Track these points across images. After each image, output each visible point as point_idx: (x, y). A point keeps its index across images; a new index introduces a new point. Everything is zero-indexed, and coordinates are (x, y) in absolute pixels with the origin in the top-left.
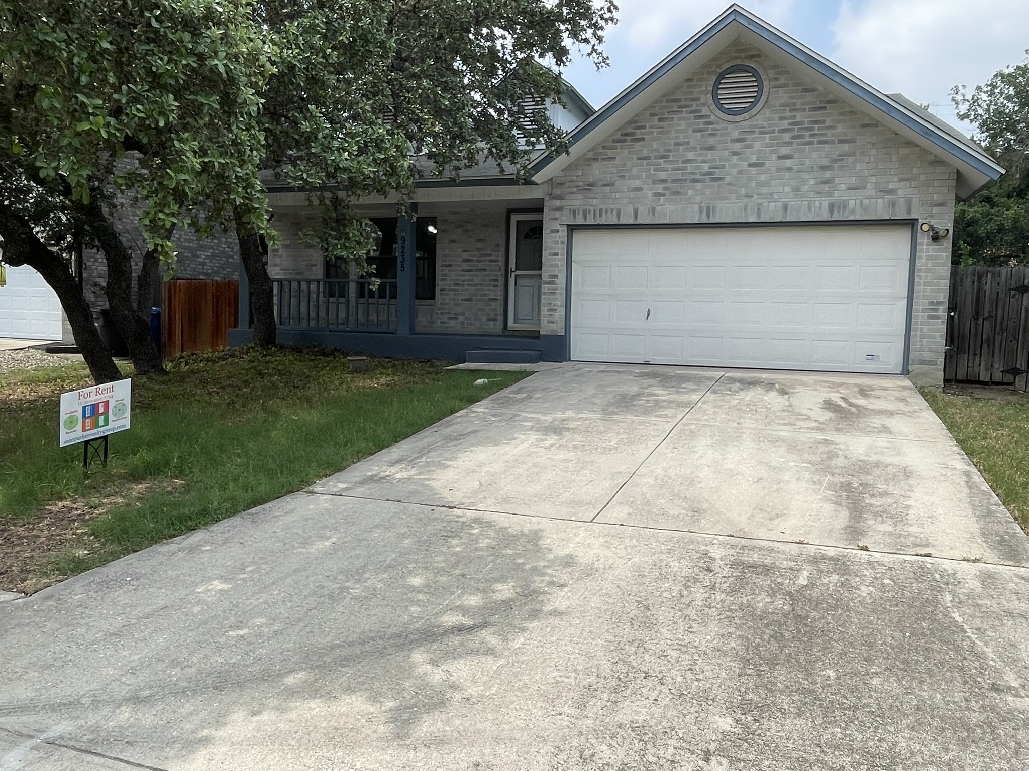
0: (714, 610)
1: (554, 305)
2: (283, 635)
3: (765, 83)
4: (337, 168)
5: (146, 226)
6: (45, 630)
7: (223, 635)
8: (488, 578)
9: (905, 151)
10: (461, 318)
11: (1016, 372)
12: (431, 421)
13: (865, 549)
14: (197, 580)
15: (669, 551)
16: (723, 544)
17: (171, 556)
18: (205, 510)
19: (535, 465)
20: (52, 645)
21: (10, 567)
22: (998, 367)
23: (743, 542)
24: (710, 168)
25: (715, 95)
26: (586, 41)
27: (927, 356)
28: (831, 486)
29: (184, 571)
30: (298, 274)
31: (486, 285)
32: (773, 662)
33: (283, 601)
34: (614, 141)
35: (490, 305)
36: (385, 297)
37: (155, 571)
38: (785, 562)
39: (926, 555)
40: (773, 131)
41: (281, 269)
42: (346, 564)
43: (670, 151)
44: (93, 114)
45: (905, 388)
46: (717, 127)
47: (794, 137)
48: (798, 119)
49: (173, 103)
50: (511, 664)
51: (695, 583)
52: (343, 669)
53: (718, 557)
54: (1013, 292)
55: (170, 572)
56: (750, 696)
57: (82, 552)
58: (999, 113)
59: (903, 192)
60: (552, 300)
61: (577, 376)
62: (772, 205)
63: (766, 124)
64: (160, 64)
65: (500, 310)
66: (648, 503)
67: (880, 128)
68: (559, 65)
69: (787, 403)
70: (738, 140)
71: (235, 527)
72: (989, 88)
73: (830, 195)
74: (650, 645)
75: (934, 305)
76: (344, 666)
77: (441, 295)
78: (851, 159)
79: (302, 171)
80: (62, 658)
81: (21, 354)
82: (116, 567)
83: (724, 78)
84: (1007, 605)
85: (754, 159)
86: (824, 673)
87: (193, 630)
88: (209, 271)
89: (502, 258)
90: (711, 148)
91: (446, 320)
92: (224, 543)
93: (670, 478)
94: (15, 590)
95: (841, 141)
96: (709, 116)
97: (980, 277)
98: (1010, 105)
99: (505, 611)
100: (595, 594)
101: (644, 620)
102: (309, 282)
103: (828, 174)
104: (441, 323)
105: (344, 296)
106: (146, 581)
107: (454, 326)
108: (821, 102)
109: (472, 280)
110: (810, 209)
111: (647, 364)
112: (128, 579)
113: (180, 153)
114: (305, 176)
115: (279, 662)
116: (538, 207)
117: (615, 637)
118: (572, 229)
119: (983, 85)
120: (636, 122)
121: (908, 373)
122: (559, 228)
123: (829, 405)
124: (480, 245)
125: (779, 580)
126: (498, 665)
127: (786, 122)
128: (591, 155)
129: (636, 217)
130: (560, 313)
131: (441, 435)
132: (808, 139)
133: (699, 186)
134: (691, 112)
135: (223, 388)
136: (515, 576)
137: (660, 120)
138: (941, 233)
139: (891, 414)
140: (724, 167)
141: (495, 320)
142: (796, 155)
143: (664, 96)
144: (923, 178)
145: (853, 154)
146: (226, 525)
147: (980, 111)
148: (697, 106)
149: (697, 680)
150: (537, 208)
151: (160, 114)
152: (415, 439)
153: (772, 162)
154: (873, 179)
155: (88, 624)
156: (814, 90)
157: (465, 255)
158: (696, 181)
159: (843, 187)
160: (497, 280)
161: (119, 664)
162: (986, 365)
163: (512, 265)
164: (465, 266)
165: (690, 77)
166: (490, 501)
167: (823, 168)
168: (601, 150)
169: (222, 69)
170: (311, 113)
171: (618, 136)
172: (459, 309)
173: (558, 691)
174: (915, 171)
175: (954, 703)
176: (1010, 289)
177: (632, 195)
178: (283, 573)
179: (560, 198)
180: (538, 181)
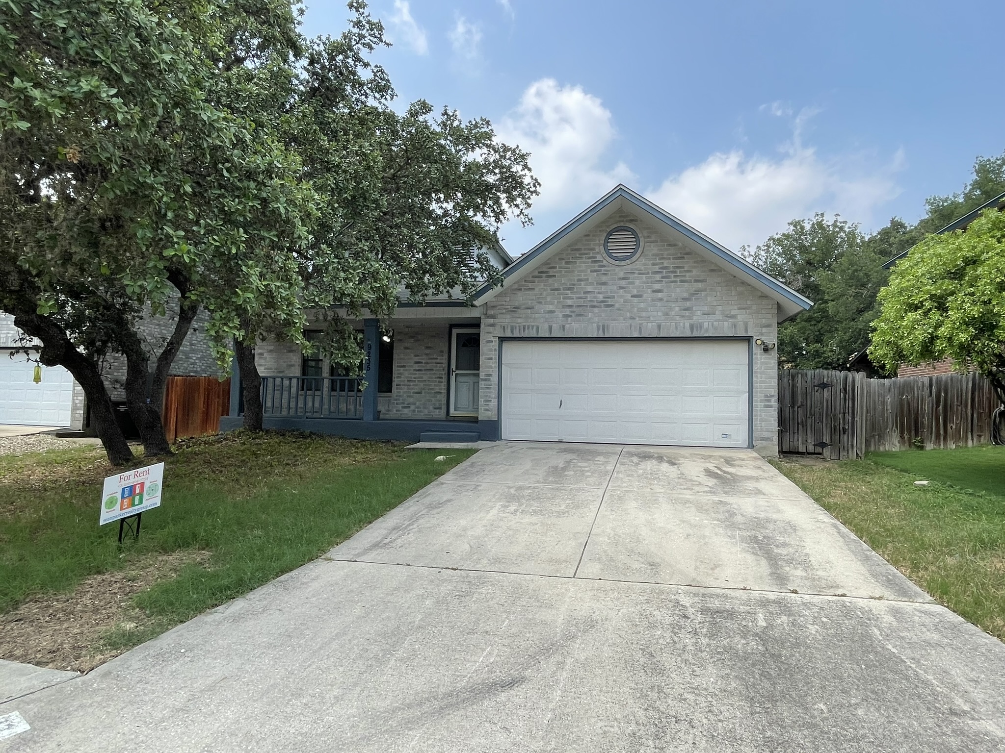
0: (705, 653)
1: (490, 397)
2: (344, 701)
3: (642, 239)
4: (343, 294)
5: (211, 336)
6: (110, 710)
7: (288, 703)
8: (508, 634)
9: (740, 289)
10: (413, 407)
11: (823, 445)
12: (412, 492)
13: (795, 592)
14: (248, 649)
15: (648, 601)
16: (687, 593)
17: (217, 625)
18: (241, 580)
19: (509, 528)
20: (120, 726)
21: (62, 644)
22: (811, 441)
23: (702, 590)
24: (604, 298)
25: (606, 247)
26: (517, 206)
27: (766, 434)
28: (743, 539)
29: (234, 640)
30: (280, 372)
31: (433, 382)
32: (772, 699)
33: (335, 666)
34: (533, 277)
35: (436, 397)
36: (353, 391)
37: (206, 642)
38: (741, 607)
39: (842, 596)
40: (648, 273)
41: (265, 369)
42: (381, 627)
43: (574, 285)
44: (176, 243)
45: (755, 458)
46: (608, 269)
47: (663, 277)
48: (665, 265)
49: (243, 235)
50: (558, 718)
51: (679, 629)
52: (410, 733)
53: (688, 605)
54: (816, 388)
55: (220, 642)
56: (769, 734)
57: (130, 626)
58: (774, 264)
59: (742, 317)
60: (487, 393)
61: (513, 452)
62: (650, 325)
63: (642, 268)
64: (232, 204)
65: (444, 401)
66: (612, 559)
67: (723, 272)
68: (498, 222)
69: (679, 472)
70: (624, 279)
71: (269, 594)
72: (766, 248)
73: (690, 318)
74: (668, 690)
75: (768, 397)
76: (410, 729)
77: (397, 389)
78: (703, 294)
79: (314, 295)
80: (132, 739)
81: (33, 439)
82: (168, 639)
83: (611, 235)
84: (922, 636)
85: (635, 292)
86: (816, 707)
87: (257, 700)
88: (198, 369)
89: (445, 361)
90: (604, 284)
91: (401, 409)
92: (264, 611)
93: (620, 536)
94: (69, 668)
95: (696, 281)
96: (602, 261)
97: (793, 377)
98: (780, 259)
99: (534, 665)
100: (604, 644)
101: (653, 666)
102: (290, 379)
103: (688, 304)
104: (397, 411)
105: (319, 390)
106: (200, 652)
107: (407, 413)
108: (681, 253)
109: (422, 378)
110: (676, 328)
111: (561, 442)
112: (182, 651)
113: (247, 276)
114: (317, 299)
115: (348, 728)
116: (476, 322)
117: (636, 684)
118: (502, 340)
119: (761, 246)
120: (549, 264)
121: (753, 447)
122: (492, 339)
123: (709, 473)
124: (428, 351)
125: (744, 623)
126: (547, 719)
127: (657, 266)
128: (516, 286)
129: (551, 332)
130: (494, 403)
131: (423, 504)
132: (673, 279)
133: (596, 310)
134: (589, 258)
135: (225, 467)
136: (531, 631)
137: (567, 263)
138: (770, 346)
139: (757, 479)
140: (614, 297)
141: (440, 408)
142: (665, 290)
143: (569, 246)
144: (754, 307)
145: (705, 290)
146: (261, 593)
147: (761, 263)
148: (593, 253)
149: (720, 721)
150: (476, 324)
151: (232, 243)
152: (402, 509)
153: (648, 295)
154: (720, 308)
155: (152, 701)
156: (675, 245)
157: (417, 359)
158: (594, 307)
159: (699, 313)
160: (441, 378)
161: (193, 742)
162: (803, 440)
163: (453, 366)
164: (416, 367)
165: (587, 233)
166: (485, 561)
167: (685, 299)
168: (523, 283)
169: (282, 211)
170: (323, 251)
171: (536, 274)
172: (411, 400)
173: (609, 742)
174: (749, 303)
175: (930, 729)
176: (815, 386)
177: (547, 316)
178: (326, 637)
179: (493, 317)
180: (477, 305)
